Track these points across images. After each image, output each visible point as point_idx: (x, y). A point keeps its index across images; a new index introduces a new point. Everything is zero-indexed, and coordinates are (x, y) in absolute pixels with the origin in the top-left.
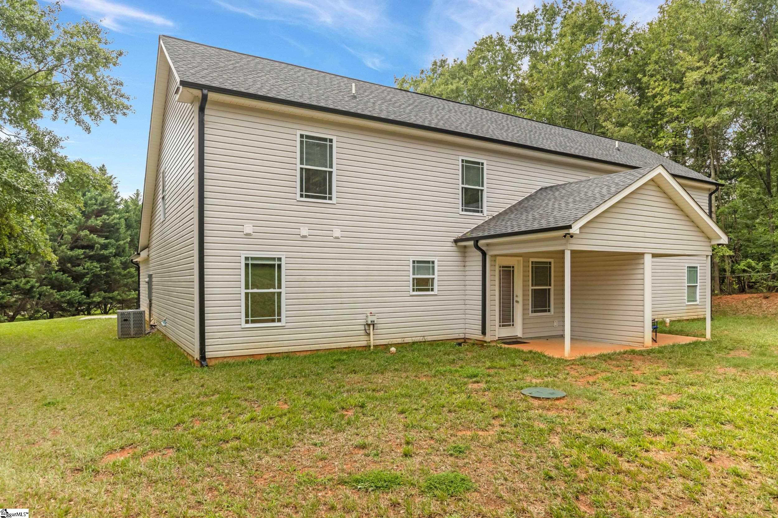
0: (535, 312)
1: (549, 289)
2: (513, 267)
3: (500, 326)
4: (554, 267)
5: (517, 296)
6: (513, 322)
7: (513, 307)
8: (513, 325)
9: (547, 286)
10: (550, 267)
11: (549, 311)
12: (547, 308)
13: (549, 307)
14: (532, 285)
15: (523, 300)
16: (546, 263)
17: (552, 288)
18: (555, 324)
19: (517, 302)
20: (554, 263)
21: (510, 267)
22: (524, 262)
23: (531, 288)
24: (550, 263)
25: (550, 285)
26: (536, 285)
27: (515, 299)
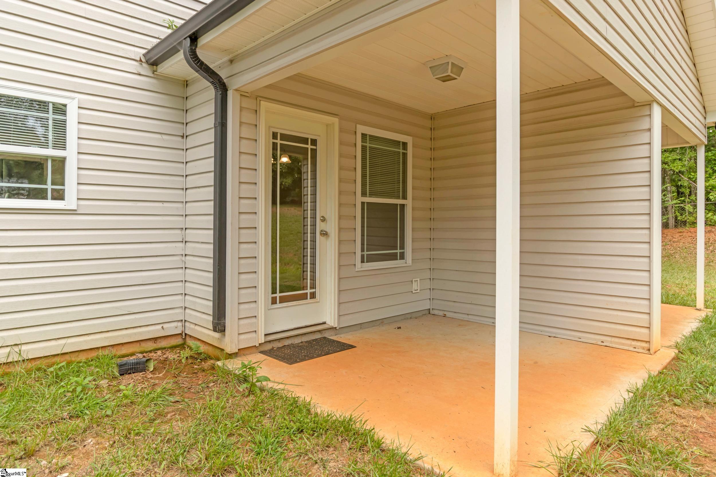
0: (371, 259)
1: (403, 206)
2: (314, 142)
3: (274, 301)
4: (414, 156)
5: (323, 220)
6: (313, 286)
7: (314, 248)
8: (313, 296)
9: (398, 197)
10: (405, 155)
11: (402, 256)
12: (398, 251)
13: (402, 247)
14: (364, 194)
15: (340, 229)
16: (396, 143)
17: (409, 203)
18: (415, 286)
19: (324, 234)
20: (414, 146)
21: (305, 141)
22: (341, 130)
23: (360, 199)
24: (405, 145)
25: (405, 197)
26: (371, 195)
27: (320, 226)
